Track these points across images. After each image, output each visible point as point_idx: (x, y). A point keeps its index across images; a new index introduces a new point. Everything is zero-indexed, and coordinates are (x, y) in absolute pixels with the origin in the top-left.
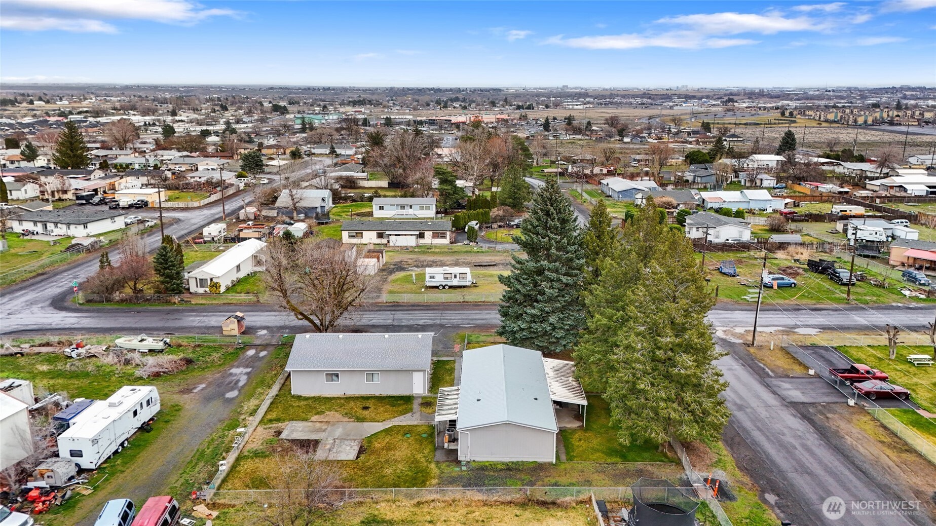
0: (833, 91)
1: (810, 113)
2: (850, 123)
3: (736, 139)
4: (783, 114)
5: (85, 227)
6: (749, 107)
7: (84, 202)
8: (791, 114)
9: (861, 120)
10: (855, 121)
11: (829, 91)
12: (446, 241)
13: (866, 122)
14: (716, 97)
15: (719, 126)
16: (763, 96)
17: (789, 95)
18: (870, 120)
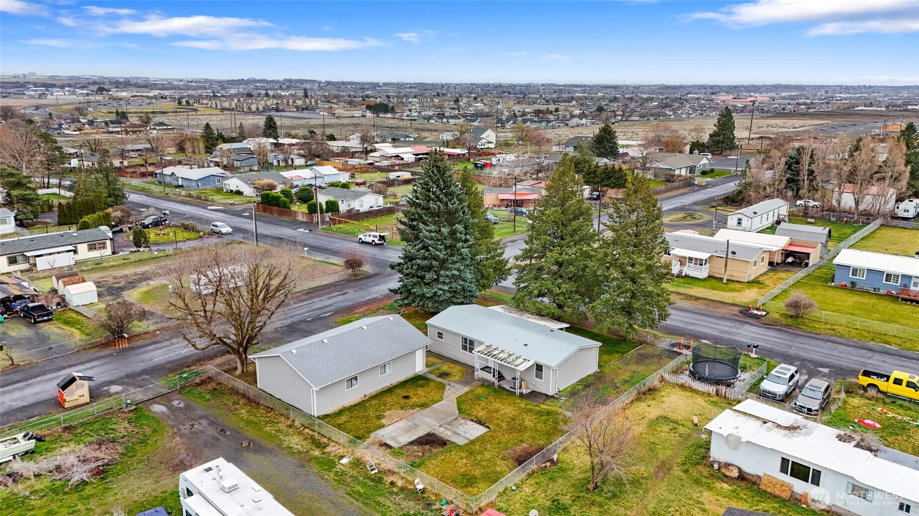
0: (195, 82)
1: (205, 102)
2: (245, 110)
3: (165, 127)
4: (180, 103)
6: (136, 96)
8: (188, 102)
9: (254, 108)
10: (250, 109)
11: (192, 82)
12: (108, 251)
13: (258, 109)
14: (80, 85)
15: (140, 115)
16: (131, 85)
17: (155, 84)
18: (261, 109)
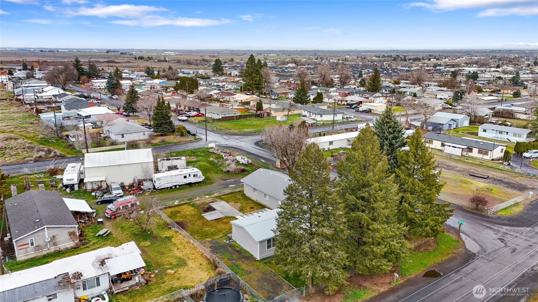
5: (321, 116)
7: (349, 107)
12: (488, 158)
